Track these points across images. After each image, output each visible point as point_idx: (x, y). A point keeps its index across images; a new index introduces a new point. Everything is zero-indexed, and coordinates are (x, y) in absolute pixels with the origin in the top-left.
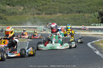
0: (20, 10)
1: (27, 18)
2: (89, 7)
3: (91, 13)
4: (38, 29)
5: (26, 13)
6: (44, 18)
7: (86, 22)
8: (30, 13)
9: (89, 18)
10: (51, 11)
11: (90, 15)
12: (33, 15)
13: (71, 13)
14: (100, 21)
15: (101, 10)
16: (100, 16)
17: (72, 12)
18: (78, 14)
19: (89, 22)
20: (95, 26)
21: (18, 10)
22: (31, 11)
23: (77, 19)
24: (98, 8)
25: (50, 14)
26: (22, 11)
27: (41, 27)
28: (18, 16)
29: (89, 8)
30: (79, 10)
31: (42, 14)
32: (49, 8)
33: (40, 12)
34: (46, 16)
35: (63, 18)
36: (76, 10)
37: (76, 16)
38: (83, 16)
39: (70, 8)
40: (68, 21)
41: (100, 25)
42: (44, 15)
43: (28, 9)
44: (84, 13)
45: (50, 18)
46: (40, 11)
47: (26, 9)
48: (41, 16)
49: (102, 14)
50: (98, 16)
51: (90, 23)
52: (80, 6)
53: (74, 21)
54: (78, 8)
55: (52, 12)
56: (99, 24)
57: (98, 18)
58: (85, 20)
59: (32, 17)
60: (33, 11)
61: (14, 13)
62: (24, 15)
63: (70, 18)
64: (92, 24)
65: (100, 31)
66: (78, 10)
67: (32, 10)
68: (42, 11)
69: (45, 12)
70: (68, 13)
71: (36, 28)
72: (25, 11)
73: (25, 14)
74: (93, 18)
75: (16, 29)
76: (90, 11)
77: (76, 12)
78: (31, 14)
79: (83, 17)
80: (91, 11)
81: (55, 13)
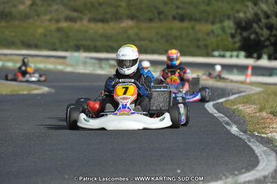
0: (21, 7)
1: (40, 31)
2: (208, 4)
3: (213, 23)
4: (68, 61)
5: (38, 15)
6: (86, 32)
7: (198, 47)
8: (48, 17)
9: (208, 34)
10: (106, 13)
11: (209, 27)
12: (58, 21)
13: (161, 20)
14: (238, 45)
15: (241, 15)
16: (239, 31)
17: (162, 16)
18: (177, 24)
19: (206, 46)
20: (223, 56)
21: (15, 6)
22: (50, 12)
23: (176, 38)
24: (232, 9)
25: (103, 21)
26: (27, 10)
27: (76, 54)
28: (16, 23)
29: (209, 9)
30: (180, 11)
31: (81, 19)
32: (100, 4)
33: (75, 14)
34: (92, 25)
35: (137, 34)
36: (174, 12)
37: (172, 29)
38: (193, 28)
39: (156, 8)
40: (151, 41)
41: (237, 56)
42: (85, 22)
43: (42, 5)
44: (196, 20)
45: (101, 31)
46: (75, 10)
47: (37, 5)
48: (77, 26)
49: (242, 26)
50: (233, 31)
51: (210, 49)
52: (184, 3)
53: (167, 41)
54: (178, 7)
55: (108, 16)
56: (235, 53)
57: (233, 36)
58: (198, 40)
59: (53, 26)
60: (57, 10)
61: (7, 16)
62: (31, 21)
63: (157, 33)
64: (216, 53)
65: (235, 71)
66: (178, 14)
67: (55, 7)
68: (81, 12)
69: (89, 15)
70: (151, 20)
71: (64, 58)
72: (36, 11)
73: (36, 18)
74: (218, 36)
75: (9, 57)
76: (211, 18)
77: (174, 18)
78: (50, 20)
79: (191, 31)
80: (215, 17)
81: (117, 18)
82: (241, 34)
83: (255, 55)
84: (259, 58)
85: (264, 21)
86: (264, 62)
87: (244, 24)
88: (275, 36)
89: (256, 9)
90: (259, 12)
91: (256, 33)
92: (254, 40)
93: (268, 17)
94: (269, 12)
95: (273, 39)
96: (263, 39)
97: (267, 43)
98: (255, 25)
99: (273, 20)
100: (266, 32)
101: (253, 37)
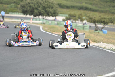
82: (22, 8)
83: (26, 14)
84: (27, 15)
85: (28, 5)
86: (28, 16)
87: (23, 6)
88: (31, 9)
89: (26, 1)
90: (27, 2)
91: (26, 8)
92: (26, 10)
93: (29, 4)
94: (30, 3)
95: (31, 10)
96: (28, 10)
97: (29, 11)
98: (26, 6)
99: (31, 5)
100: (29, 8)
101: (25, 9)
